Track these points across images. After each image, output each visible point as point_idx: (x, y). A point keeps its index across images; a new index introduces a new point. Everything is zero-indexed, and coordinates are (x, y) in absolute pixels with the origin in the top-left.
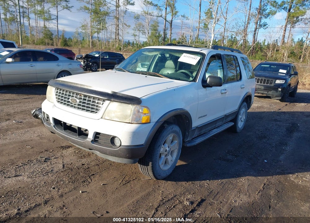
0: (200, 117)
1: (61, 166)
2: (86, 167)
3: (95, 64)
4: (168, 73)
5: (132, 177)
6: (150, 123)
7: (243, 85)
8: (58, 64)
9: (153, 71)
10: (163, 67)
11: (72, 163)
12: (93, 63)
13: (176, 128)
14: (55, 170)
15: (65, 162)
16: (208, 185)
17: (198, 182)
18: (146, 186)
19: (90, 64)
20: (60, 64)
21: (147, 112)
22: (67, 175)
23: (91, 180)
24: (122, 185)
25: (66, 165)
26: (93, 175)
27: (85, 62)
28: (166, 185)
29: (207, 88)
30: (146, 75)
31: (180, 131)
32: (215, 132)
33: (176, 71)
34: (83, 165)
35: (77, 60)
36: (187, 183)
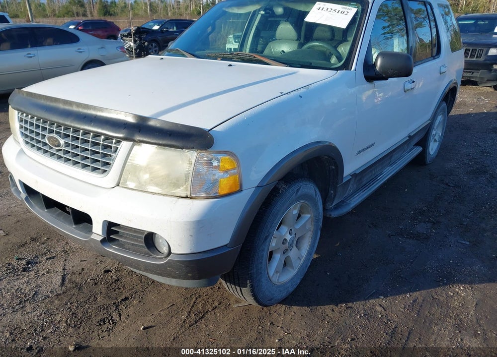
0: (360, 152)
1: (59, 278)
2: (112, 277)
3: (154, 44)
4: (283, 51)
5: (210, 300)
6: (240, 190)
7: (444, 66)
8: (79, 49)
9: (251, 51)
10: (272, 38)
11: (83, 270)
12: (150, 42)
13: (309, 188)
14: (44, 290)
15: (69, 268)
16: (383, 310)
17: (358, 305)
18: (243, 325)
19: (146, 44)
20: (84, 48)
21: (230, 168)
22: (66, 304)
23: (120, 315)
24: (187, 326)
25: (69, 276)
26: (127, 298)
27: (137, 41)
28: (289, 317)
29: (375, 82)
30: (231, 60)
31: (318, 192)
32: (388, 172)
33: (301, 45)
34: (107, 271)
35: (122, 38)
36: (336, 309)
